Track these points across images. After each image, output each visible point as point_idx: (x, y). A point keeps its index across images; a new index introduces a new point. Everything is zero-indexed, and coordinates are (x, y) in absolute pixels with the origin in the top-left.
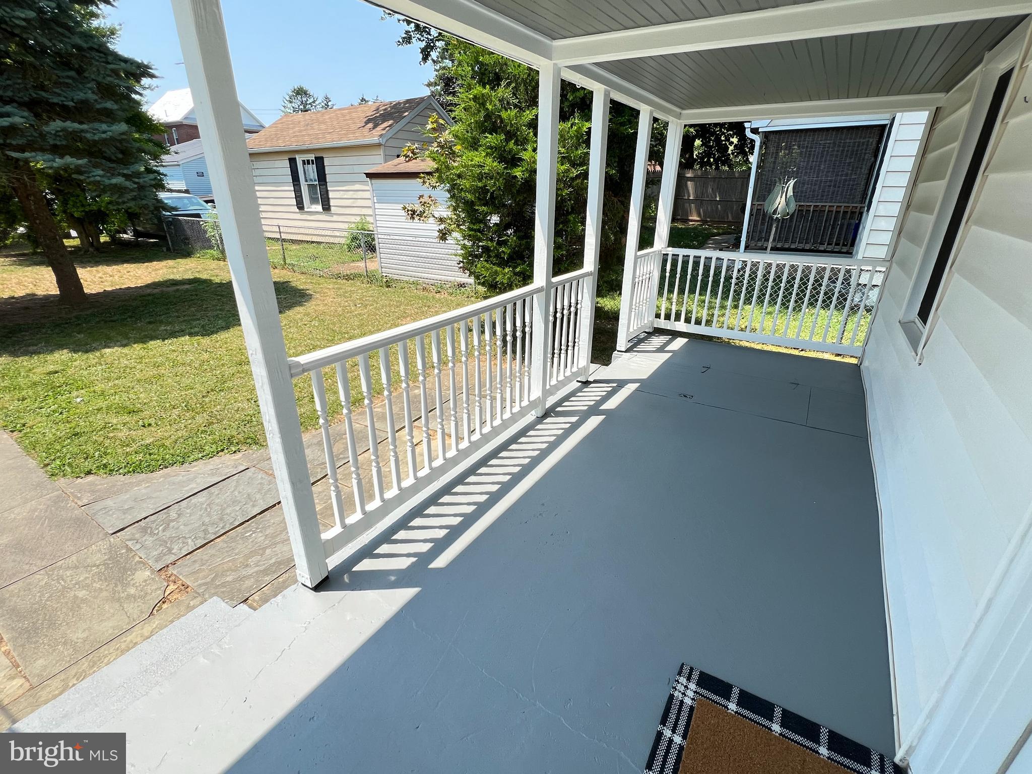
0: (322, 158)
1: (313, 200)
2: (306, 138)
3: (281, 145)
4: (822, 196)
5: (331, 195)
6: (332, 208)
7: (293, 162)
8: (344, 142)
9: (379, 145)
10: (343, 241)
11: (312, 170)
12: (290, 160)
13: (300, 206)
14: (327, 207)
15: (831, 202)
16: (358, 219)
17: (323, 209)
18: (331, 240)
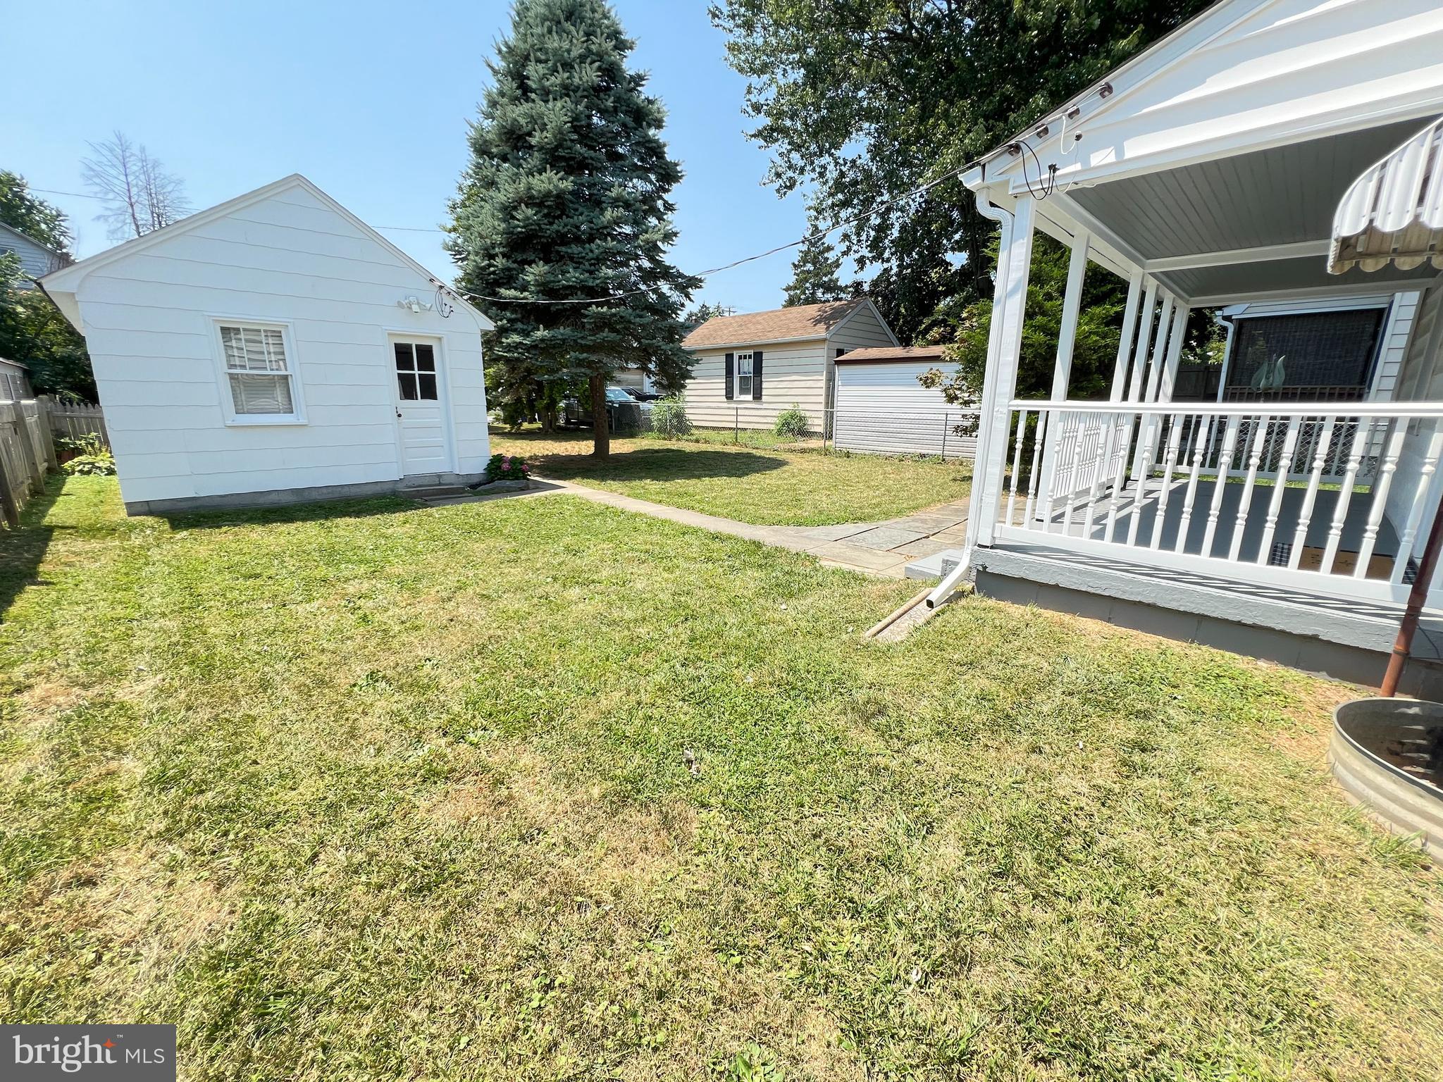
0: (761, 353)
1: (743, 391)
2: (745, 337)
3: (720, 343)
4: (1312, 378)
5: (764, 385)
6: (763, 397)
7: (729, 358)
8: (789, 338)
9: (824, 340)
10: (772, 427)
11: (748, 366)
12: (727, 355)
13: (729, 395)
14: (758, 396)
15: (1322, 384)
16: (790, 407)
17: (754, 398)
18: (756, 426)
